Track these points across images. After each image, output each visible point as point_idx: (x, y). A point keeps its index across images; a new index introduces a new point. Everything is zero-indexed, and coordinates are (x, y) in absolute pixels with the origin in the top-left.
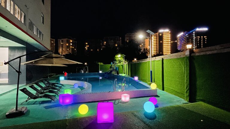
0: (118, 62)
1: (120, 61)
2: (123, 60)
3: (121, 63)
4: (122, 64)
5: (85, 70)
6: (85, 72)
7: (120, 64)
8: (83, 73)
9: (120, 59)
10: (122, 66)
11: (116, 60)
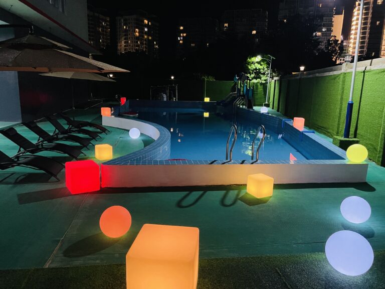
0: (253, 76)
1: (258, 74)
2: (266, 69)
3: (260, 78)
4: (264, 82)
5: (170, 93)
6: (170, 98)
7: (258, 80)
8: (165, 99)
9: (258, 66)
10: (264, 86)
11: (247, 71)
